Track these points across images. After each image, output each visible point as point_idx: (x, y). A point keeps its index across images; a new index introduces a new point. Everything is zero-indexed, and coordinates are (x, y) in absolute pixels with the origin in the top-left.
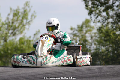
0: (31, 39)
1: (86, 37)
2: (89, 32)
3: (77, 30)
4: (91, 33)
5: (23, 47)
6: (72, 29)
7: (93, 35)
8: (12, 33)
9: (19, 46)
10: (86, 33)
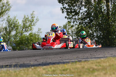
0: (37, 34)
1: (69, 32)
2: (71, 29)
3: (63, 28)
4: (72, 29)
5: (32, 38)
6: (60, 27)
7: (73, 30)
8: (25, 30)
9: (29, 38)
10: (68, 30)
